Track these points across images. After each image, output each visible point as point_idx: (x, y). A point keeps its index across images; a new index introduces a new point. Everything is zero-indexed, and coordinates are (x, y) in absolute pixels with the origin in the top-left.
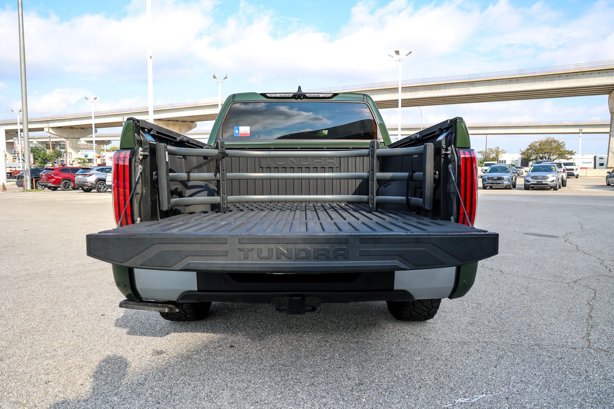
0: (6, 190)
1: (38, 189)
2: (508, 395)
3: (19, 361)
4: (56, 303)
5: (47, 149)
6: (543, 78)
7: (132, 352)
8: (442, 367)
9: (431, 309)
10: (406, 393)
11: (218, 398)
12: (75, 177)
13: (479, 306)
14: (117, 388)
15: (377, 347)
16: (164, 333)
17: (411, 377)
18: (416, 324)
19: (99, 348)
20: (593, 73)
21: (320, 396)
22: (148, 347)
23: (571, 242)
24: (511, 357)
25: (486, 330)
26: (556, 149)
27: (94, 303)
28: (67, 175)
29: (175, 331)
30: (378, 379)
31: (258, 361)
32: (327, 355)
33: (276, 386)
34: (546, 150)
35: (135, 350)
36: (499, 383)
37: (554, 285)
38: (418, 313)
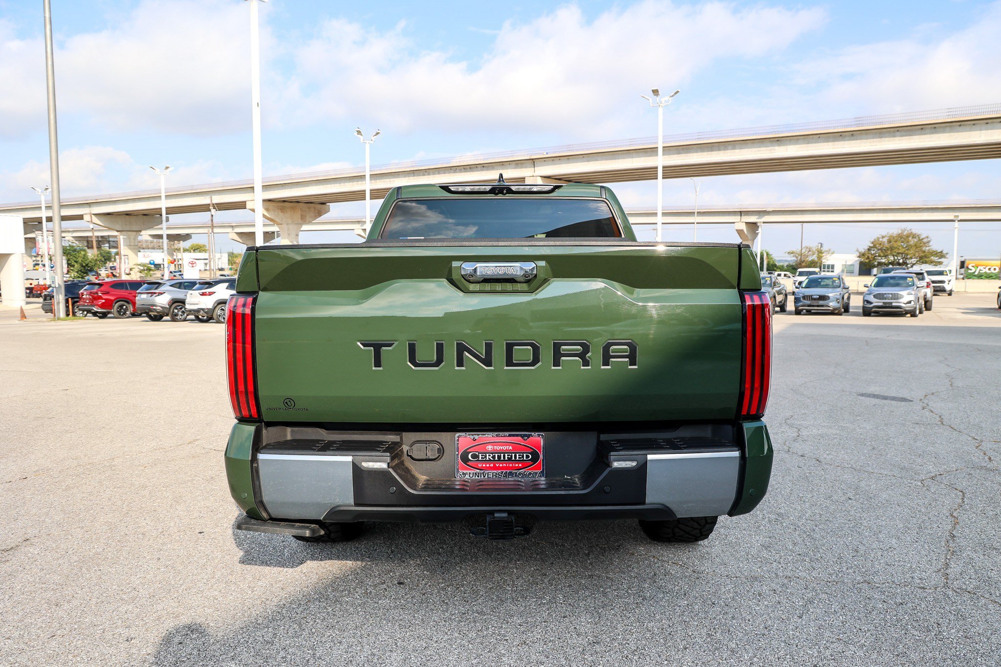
0: (26, 318)
1: (77, 316)
2: (817, 662)
3: (83, 606)
4: (128, 513)
5: (88, 248)
6: (894, 132)
7: (250, 592)
8: (719, 617)
9: (705, 525)
10: (664, 658)
11: (384, 663)
12: (135, 297)
13: (780, 519)
14: (234, 649)
15: (621, 585)
16: (295, 561)
17: (672, 632)
18: (682, 547)
19: (200, 585)
20: (977, 124)
21: (535, 661)
22: (274, 585)
23: (932, 409)
24: (825, 602)
25: (788, 557)
26: (916, 248)
27: (186, 514)
28: (122, 293)
29: (313, 558)
30: (622, 634)
31: (441, 606)
32: (545, 596)
33: (470, 646)
34: (899, 249)
35: (255, 589)
36: (804, 643)
37: (900, 483)
38: (684, 531)
